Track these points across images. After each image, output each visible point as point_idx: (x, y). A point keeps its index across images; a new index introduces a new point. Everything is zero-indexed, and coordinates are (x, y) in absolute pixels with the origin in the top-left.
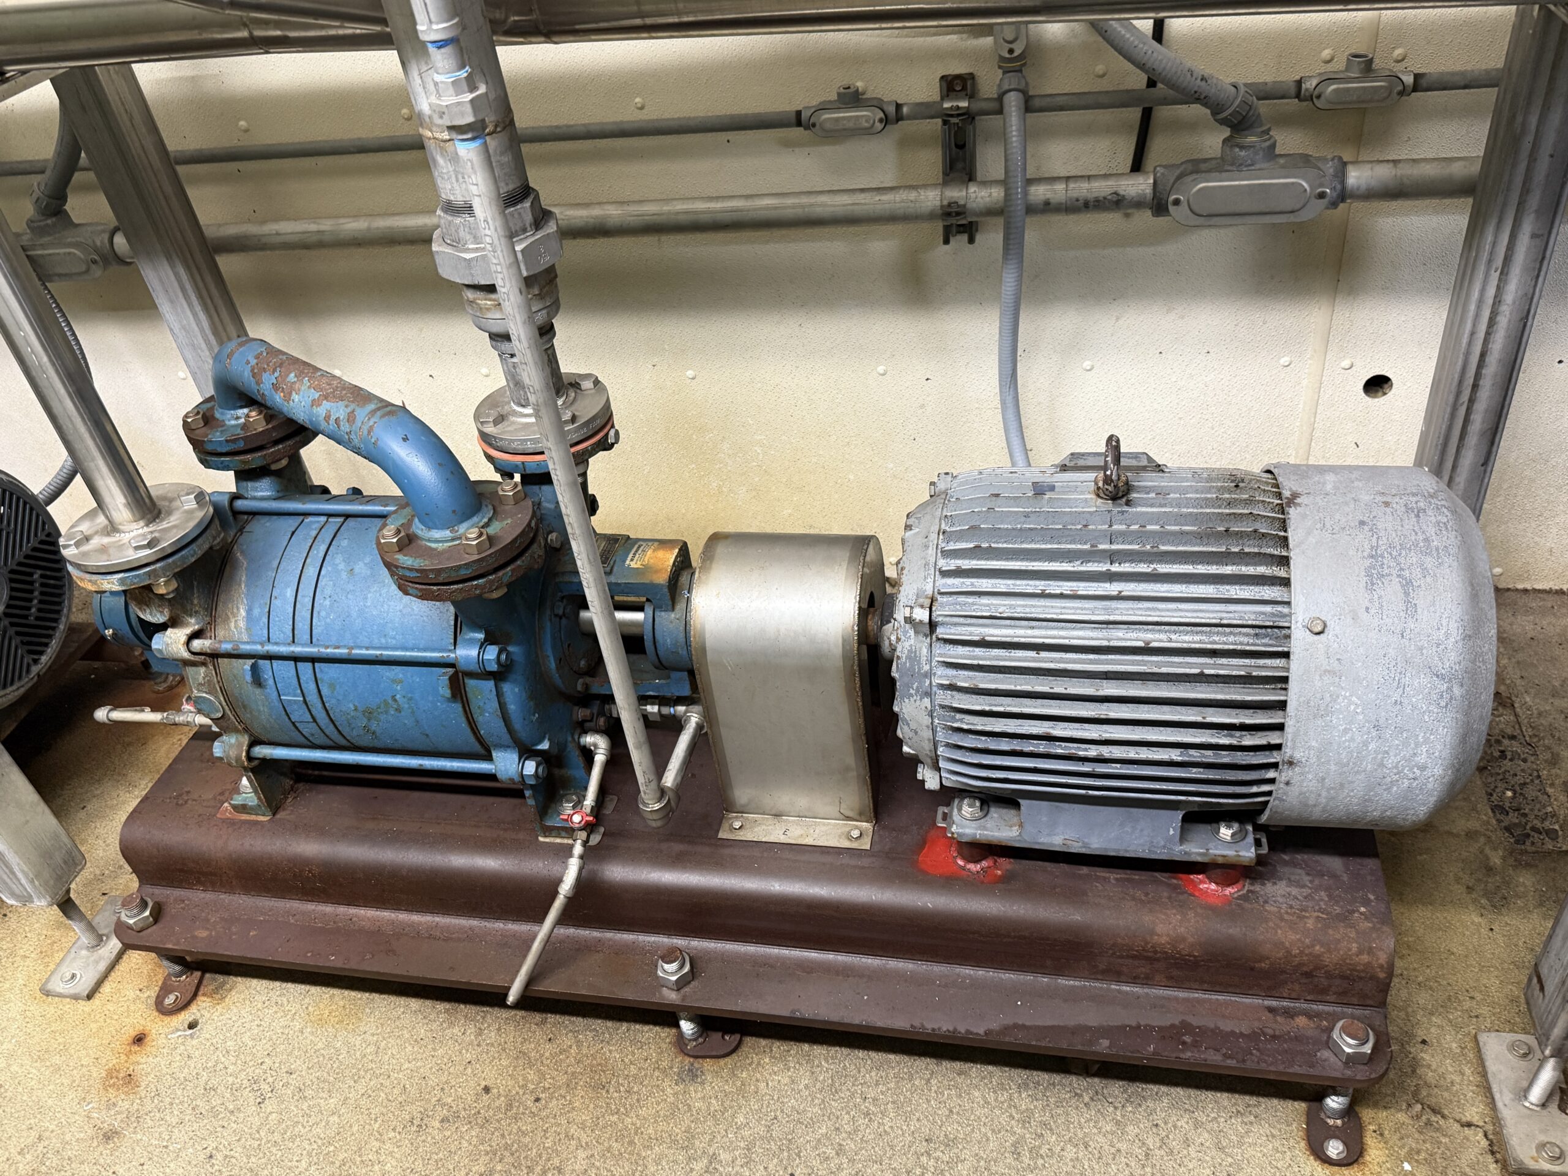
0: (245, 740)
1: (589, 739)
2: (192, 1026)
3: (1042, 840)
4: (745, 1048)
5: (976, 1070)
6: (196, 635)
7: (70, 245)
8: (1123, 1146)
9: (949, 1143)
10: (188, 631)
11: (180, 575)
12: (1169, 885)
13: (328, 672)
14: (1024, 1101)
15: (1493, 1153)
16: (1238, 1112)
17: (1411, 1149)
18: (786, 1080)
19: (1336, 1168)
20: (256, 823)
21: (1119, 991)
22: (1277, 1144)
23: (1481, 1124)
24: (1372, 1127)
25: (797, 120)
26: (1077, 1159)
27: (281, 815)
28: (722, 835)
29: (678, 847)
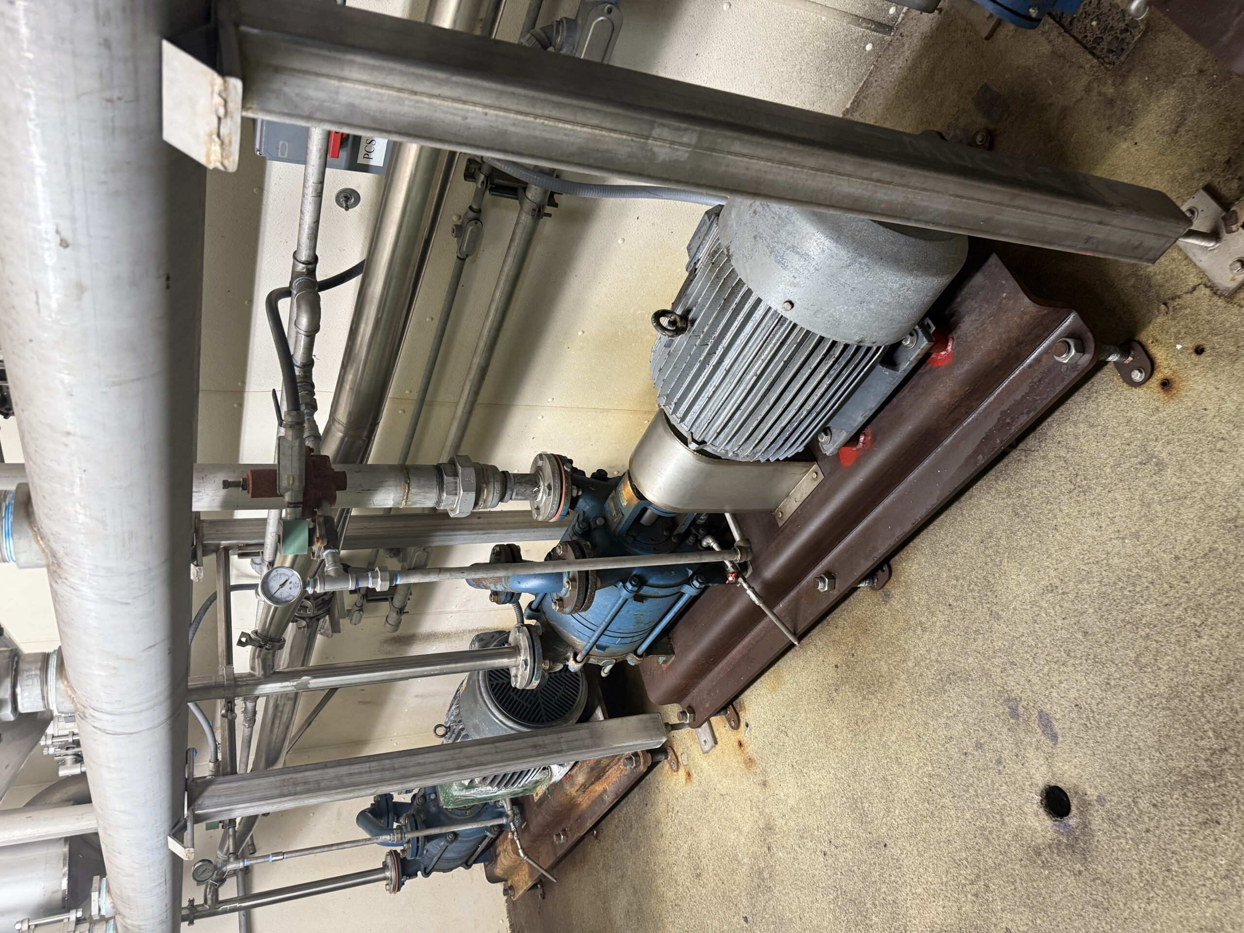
0: (631, 655)
1: (704, 544)
2: (747, 725)
3: (856, 424)
4: (893, 567)
5: (974, 490)
6: (575, 655)
7: (414, 554)
8: (1053, 468)
9: (990, 534)
10: (572, 659)
11: (545, 658)
12: (927, 372)
13: (612, 627)
14: (1002, 486)
15: (1215, 293)
16: (1087, 398)
17: (1176, 334)
18: (917, 566)
19: (1147, 384)
20: (673, 661)
21: (969, 424)
22: (1114, 397)
23: (1200, 281)
24: (1150, 341)
25: (462, 260)
26: (1040, 493)
27: (676, 651)
28: (780, 525)
29: (773, 545)
